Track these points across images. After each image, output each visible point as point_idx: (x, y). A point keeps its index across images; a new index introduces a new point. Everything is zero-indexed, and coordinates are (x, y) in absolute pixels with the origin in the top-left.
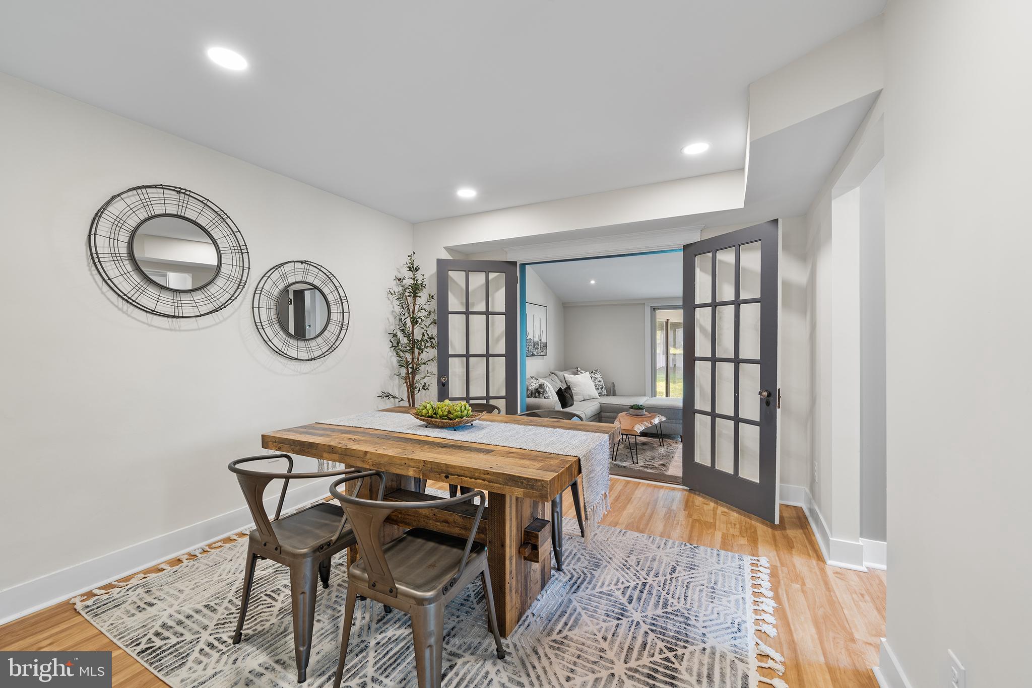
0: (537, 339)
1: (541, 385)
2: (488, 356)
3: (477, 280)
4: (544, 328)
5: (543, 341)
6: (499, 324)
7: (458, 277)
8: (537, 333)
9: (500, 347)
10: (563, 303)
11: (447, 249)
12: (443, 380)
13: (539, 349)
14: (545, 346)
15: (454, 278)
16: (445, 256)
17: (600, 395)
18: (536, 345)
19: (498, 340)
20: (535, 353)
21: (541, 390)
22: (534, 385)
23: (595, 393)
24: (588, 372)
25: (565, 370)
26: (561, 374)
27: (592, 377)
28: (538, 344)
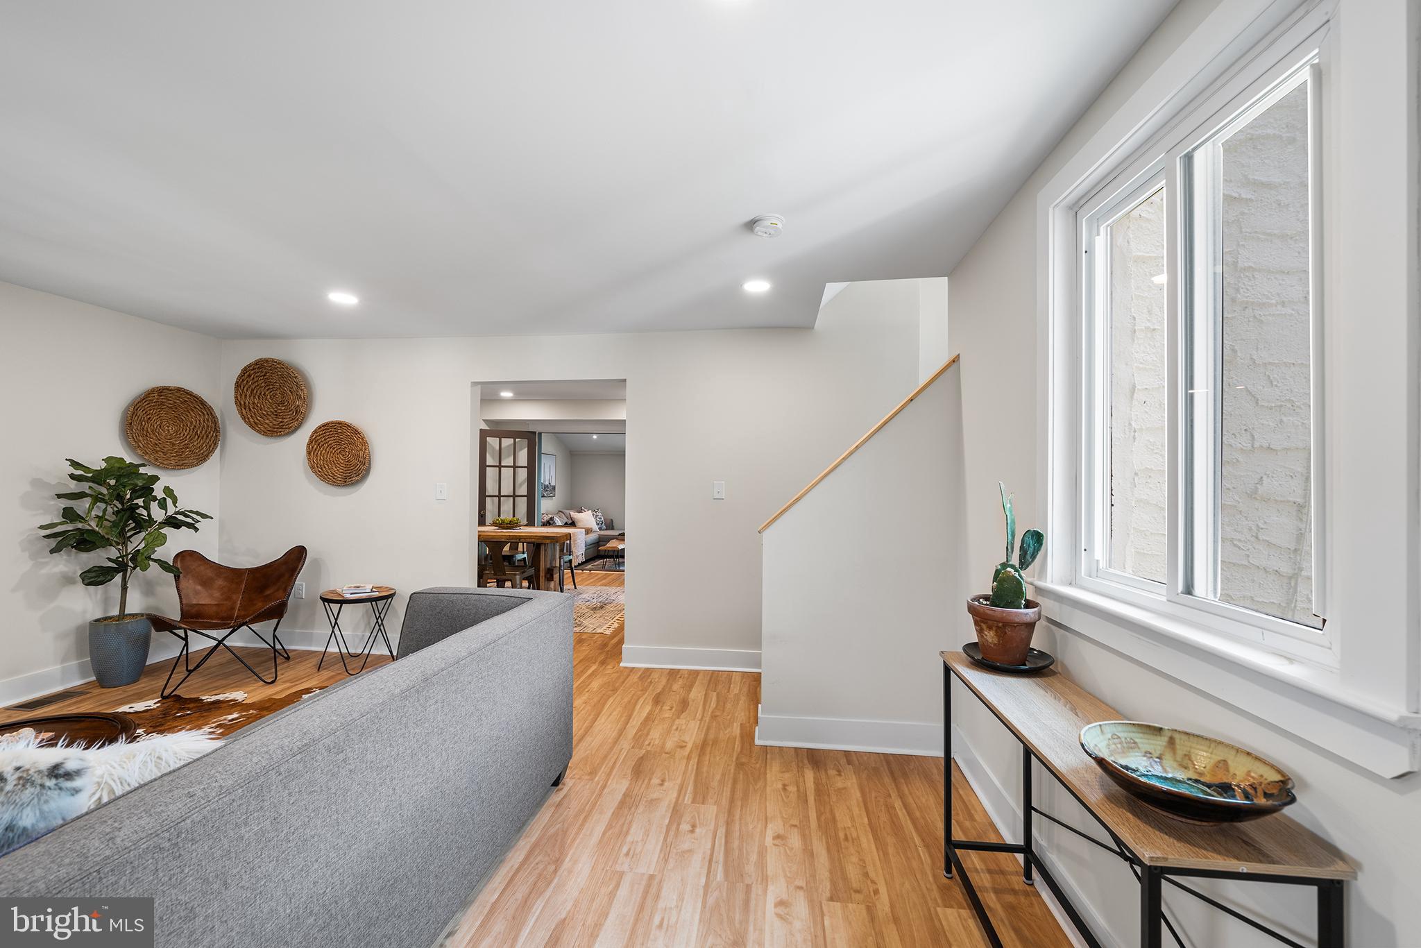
0: (547, 483)
1: (551, 518)
2: (514, 496)
3: (507, 442)
4: (553, 474)
5: (552, 484)
6: (523, 474)
7: (493, 442)
8: (547, 478)
9: (523, 490)
10: (570, 451)
11: (485, 421)
12: (482, 513)
13: (550, 490)
14: (554, 488)
15: (491, 443)
16: (485, 427)
17: (600, 529)
18: (546, 487)
19: (521, 485)
20: (545, 495)
21: (551, 522)
22: (546, 518)
23: (596, 528)
24: (590, 511)
25: (571, 509)
26: (567, 512)
27: (593, 515)
28: (547, 486)
